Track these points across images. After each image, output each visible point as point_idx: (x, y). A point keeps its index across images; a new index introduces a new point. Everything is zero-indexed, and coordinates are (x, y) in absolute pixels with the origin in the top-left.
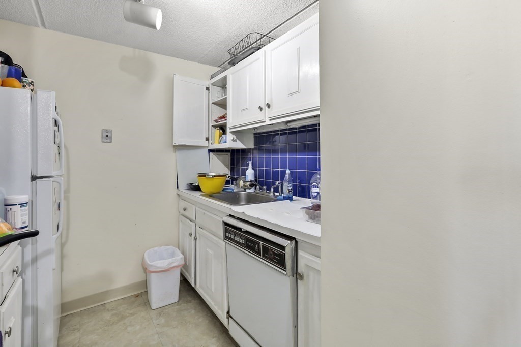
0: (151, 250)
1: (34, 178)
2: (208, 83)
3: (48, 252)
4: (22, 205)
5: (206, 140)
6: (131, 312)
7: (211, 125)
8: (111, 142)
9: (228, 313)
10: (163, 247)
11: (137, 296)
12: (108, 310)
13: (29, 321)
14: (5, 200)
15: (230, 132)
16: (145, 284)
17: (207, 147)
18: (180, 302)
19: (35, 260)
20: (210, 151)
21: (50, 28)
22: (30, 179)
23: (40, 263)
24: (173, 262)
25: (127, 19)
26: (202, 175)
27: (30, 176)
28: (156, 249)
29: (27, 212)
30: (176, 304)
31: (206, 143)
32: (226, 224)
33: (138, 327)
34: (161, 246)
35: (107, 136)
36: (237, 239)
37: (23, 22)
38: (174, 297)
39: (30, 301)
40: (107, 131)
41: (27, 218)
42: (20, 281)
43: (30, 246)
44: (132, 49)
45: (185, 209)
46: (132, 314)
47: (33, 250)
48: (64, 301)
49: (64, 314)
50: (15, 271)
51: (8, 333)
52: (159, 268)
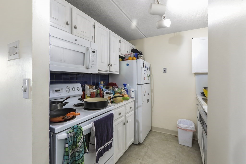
0: (182, 119)
1: (138, 84)
3: (140, 106)
4: (133, 91)
8: (166, 73)
9: (204, 162)
10: (187, 120)
11: (175, 136)
12: (164, 136)
14: (130, 89)
16: (177, 133)
18: (193, 148)
19: (138, 107)
22: (136, 85)
23: (139, 108)
25: (158, 28)
27: (136, 84)
28: (184, 120)
29: (134, 93)
30: (190, 148)
33: (171, 146)
34: (187, 119)
35: (165, 70)
37: (142, 38)
38: (190, 144)
39: (137, 118)
40: (165, 68)
41: (134, 95)
42: (134, 111)
43: (137, 103)
44: (173, 33)
45: (197, 105)
46: (171, 141)
47: (137, 105)
48: (153, 126)
49: (152, 130)
50: (131, 108)
51: (127, 122)
52: (181, 127)
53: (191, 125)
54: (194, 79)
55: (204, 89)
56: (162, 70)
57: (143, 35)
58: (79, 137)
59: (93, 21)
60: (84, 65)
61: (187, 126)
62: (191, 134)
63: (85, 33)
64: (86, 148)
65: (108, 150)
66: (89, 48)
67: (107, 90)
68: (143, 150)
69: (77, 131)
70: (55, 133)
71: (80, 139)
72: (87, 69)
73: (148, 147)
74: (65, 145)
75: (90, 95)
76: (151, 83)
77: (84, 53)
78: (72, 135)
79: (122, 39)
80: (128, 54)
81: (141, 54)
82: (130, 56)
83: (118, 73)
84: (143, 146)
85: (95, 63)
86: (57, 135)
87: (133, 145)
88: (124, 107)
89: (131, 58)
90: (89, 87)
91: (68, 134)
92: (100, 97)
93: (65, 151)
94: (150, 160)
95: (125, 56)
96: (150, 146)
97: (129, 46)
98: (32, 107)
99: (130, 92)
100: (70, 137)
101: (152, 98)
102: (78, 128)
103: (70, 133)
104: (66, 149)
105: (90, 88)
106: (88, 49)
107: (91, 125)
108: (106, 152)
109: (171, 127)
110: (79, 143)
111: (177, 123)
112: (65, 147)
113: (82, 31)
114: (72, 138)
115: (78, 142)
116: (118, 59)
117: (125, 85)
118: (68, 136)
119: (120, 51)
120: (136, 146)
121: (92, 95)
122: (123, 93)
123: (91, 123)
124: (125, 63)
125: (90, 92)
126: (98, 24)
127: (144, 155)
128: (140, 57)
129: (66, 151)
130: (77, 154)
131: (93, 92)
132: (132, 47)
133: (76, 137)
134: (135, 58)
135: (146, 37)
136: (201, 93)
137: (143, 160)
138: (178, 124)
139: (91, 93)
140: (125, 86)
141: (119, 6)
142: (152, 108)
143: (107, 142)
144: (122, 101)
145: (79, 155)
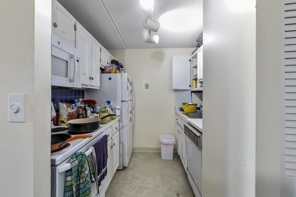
0: (163, 135)
1: (122, 101)
2: (190, 57)
3: (126, 126)
4: (118, 109)
5: (189, 87)
6: (154, 158)
7: (192, 78)
8: (148, 89)
9: (187, 168)
10: (168, 135)
11: (158, 153)
12: (147, 155)
13: (121, 146)
14: (115, 107)
15: (199, 82)
16: (160, 149)
17: (191, 90)
18: (173, 160)
19: (122, 127)
20: (192, 92)
21: (129, 49)
23: (124, 129)
24: (170, 142)
26: (184, 104)
28: (165, 135)
29: (120, 112)
30: (171, 161)
31: (189, 88)
32: (185, 126)
33: (155, 163)
35: (147, 86)
36: (187, 133)
37: (122, 49)
38: (171, 157)
39: (121, 140)
40: (147, 84)
41: (119, 113)
42: (118, 132)
43: (121, 123)
44: (156, 49)
45: (177, 119)
46: (154, 159)
47: (122, 124)
48: (134, 147)
49: (134, 152)
50: (116, 128)
51: (114, 144)
52: (164, 142)
53: (172, 139)
54: (173, 95)
55: (183, 104)
56: (144, 86)
57: (125, 46)
58: (85, 165)
59: (74, 20)
60: (67, 77)
61: (169, 141)
62: (172, 148)
63: (65, 34)
64: (92, 176)
65: (104, 178)
66: (73, 55)
67: (90, 109)
68: (129, 174)
69: (82, 158)
70: (56, 164)
71: (86, 166)
72: (71, 82)
73: (134, 169)
74: (66, 179)
75: (68, 116)
76: (132, 100)
77: (67, 62)
78: (77, 164)
79: (103, 48)
80: (109, 66)
81: (122, 67)
82: (111, 68)
83: (99, 89)
84: (128, 169)
85: (79, 75)
86: (57, 168)
87: (117, 171)
88: (111, 128)
89: (114, 71)
90: (67, 106)
91: (72, 164)
92: (82, 118)
93: (65, 187)
94: (139, 181)
95: (105, 67)
96: (135, 168)
97: (109, 56)
98: (34, 132)
99: (115, 111)
100: (74, 166)
101: (134, 116)
102: (82, 155)
103: (74, 161)
104: (68, 183)
105: (67, 108)
106: (72, 57)
107: (91, 150)
108: (102, 181)
109: (152, 145)
110: (86, 172)
111: (160, 140)
112: (66, 182)
113: (63, 32)
114: (77, 167)
115: (84, 171)
116: (99, 71)
117: (109, 102)
118: (72, 165)
119: (101, 61)
120: (121, 172)
121: (71, 116)
122: (109, 111)
123: (91, 148)
124: (106, 76)
125: (68, 112)
126: (79, 26)
127: (132, 178)
128: (121, 70)
129: (68, 186)
130: (82, 186)
131: (72, 112)
132: (111, 58)
133: (81, 165)
134: (118, 71)
135: (127, 48)
136: (179, 108)
137: (131, 183)
138: (162, 140)
139: (70, 113)
140: (109, 104)
141: (108, 10)
142: (133, 127)
143: (103, 169)
144: (109, 121)
145: (85, 187)
